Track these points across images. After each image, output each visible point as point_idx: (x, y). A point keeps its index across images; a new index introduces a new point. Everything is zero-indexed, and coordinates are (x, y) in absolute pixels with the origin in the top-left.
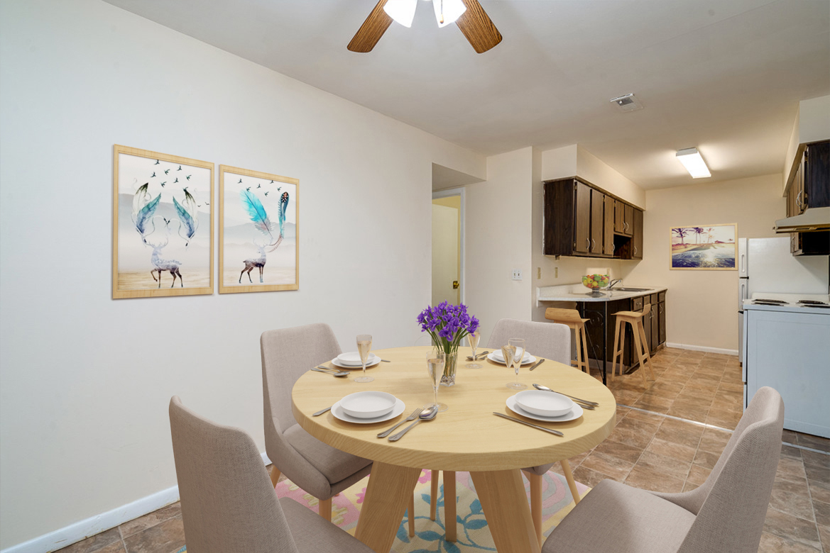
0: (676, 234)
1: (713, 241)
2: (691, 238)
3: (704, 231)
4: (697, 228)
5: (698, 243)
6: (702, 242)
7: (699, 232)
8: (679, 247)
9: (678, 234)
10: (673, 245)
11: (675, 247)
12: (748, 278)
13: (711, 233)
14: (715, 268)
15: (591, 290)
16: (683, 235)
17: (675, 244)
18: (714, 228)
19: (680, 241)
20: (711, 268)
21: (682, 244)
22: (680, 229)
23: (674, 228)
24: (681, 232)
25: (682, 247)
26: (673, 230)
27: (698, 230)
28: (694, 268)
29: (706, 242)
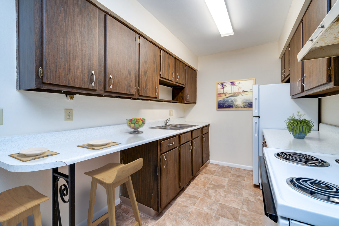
0: (220, 87)
1: (241, 90)
2: (229, 89)
3: (236, 84)
4: (232, 82)
5: (232, 92)
6: (235, 92)
7: (233, 85)
8: (221, 95)
9: (221, 87)
10: (218, 94)
11: (219, 95)
12: (259, 117)
13: (240, 85)
14: (242, 109)
15: (133, 130)
16: (224, 87)
17: (219, 93)
18: (241, 82)
19: (222, 91)
20: (240, 109)
21: (223, 93)
22: (222, 83)
23: (218, 82)
24: (222, 85)
25: (223, 95)
26: (218, 84)
27: (233, 84)
28: (230, 109)
29: (237, 92)
